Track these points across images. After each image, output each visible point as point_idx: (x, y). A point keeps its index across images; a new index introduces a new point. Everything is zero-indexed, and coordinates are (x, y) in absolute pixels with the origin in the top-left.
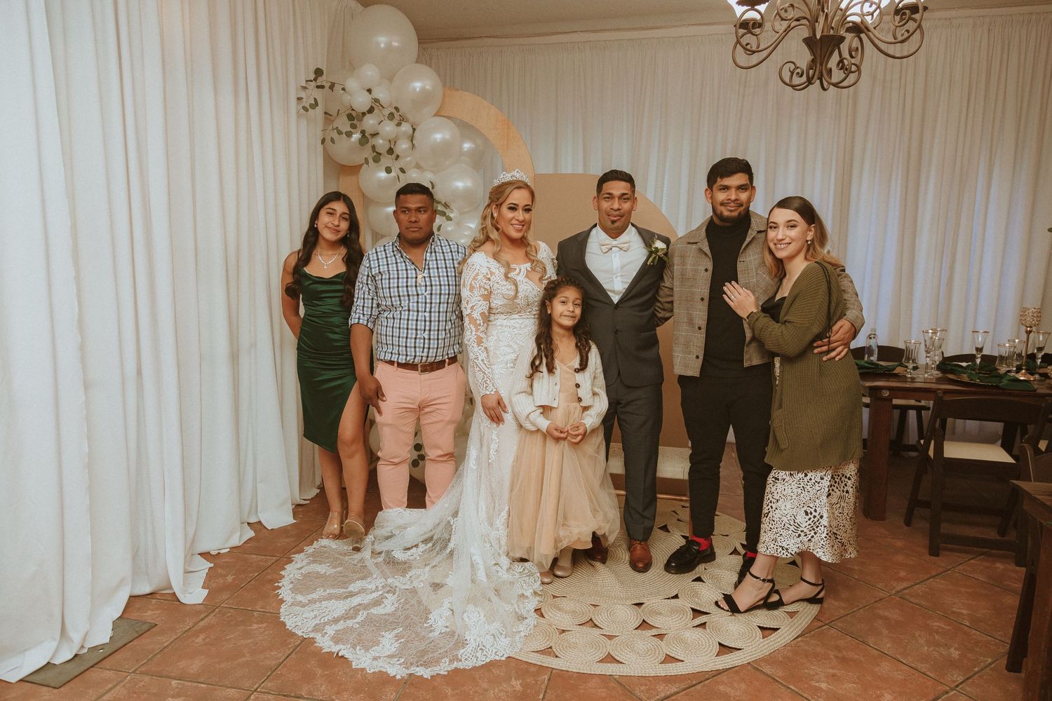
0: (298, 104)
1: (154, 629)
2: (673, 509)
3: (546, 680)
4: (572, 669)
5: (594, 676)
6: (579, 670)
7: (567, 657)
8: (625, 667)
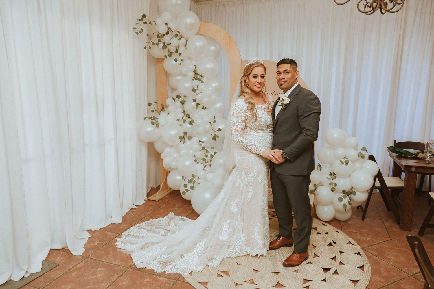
0: (133, 31)
1: (57, 267)
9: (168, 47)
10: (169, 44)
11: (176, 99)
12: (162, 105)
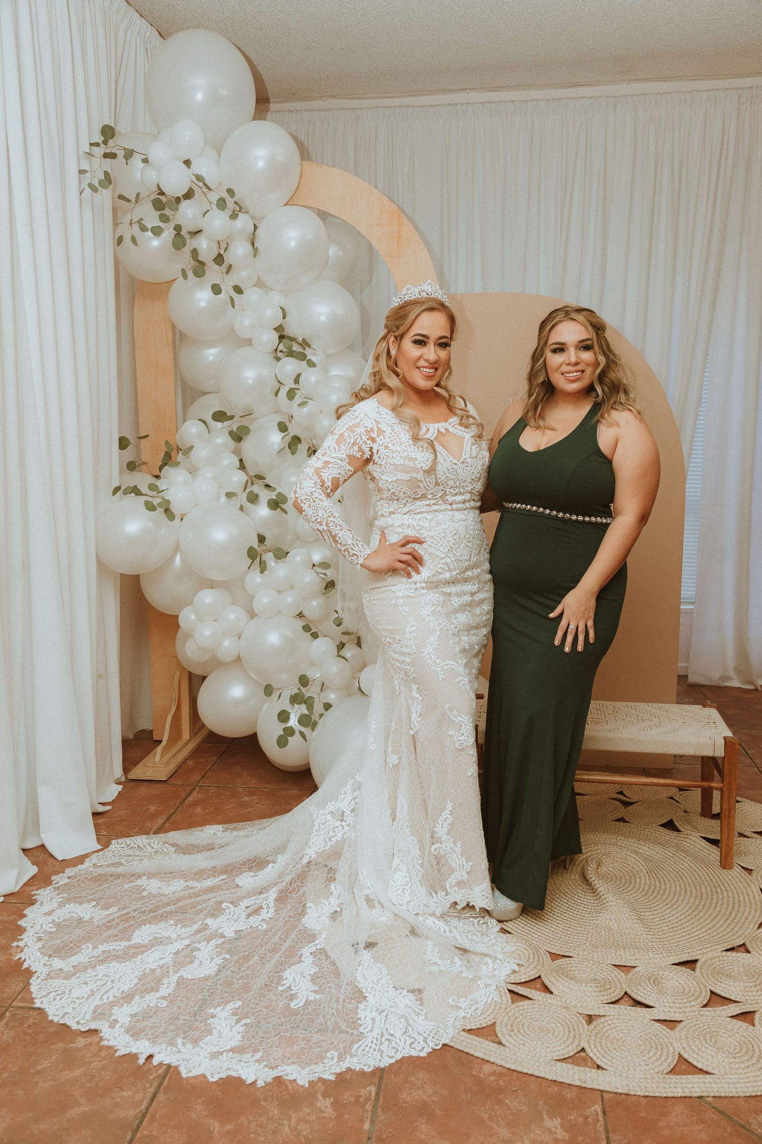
0: (80, 180)
2: (669, 795)
3: (600, 1113)
4: (634, 1090)
5: (673, 1100)
6: (647, 1091)
7: (617, 1068)
8: (718, 1081)
9: (192, 243)
10: (196, 233)
11: (212, 423)
12: (167, 443)
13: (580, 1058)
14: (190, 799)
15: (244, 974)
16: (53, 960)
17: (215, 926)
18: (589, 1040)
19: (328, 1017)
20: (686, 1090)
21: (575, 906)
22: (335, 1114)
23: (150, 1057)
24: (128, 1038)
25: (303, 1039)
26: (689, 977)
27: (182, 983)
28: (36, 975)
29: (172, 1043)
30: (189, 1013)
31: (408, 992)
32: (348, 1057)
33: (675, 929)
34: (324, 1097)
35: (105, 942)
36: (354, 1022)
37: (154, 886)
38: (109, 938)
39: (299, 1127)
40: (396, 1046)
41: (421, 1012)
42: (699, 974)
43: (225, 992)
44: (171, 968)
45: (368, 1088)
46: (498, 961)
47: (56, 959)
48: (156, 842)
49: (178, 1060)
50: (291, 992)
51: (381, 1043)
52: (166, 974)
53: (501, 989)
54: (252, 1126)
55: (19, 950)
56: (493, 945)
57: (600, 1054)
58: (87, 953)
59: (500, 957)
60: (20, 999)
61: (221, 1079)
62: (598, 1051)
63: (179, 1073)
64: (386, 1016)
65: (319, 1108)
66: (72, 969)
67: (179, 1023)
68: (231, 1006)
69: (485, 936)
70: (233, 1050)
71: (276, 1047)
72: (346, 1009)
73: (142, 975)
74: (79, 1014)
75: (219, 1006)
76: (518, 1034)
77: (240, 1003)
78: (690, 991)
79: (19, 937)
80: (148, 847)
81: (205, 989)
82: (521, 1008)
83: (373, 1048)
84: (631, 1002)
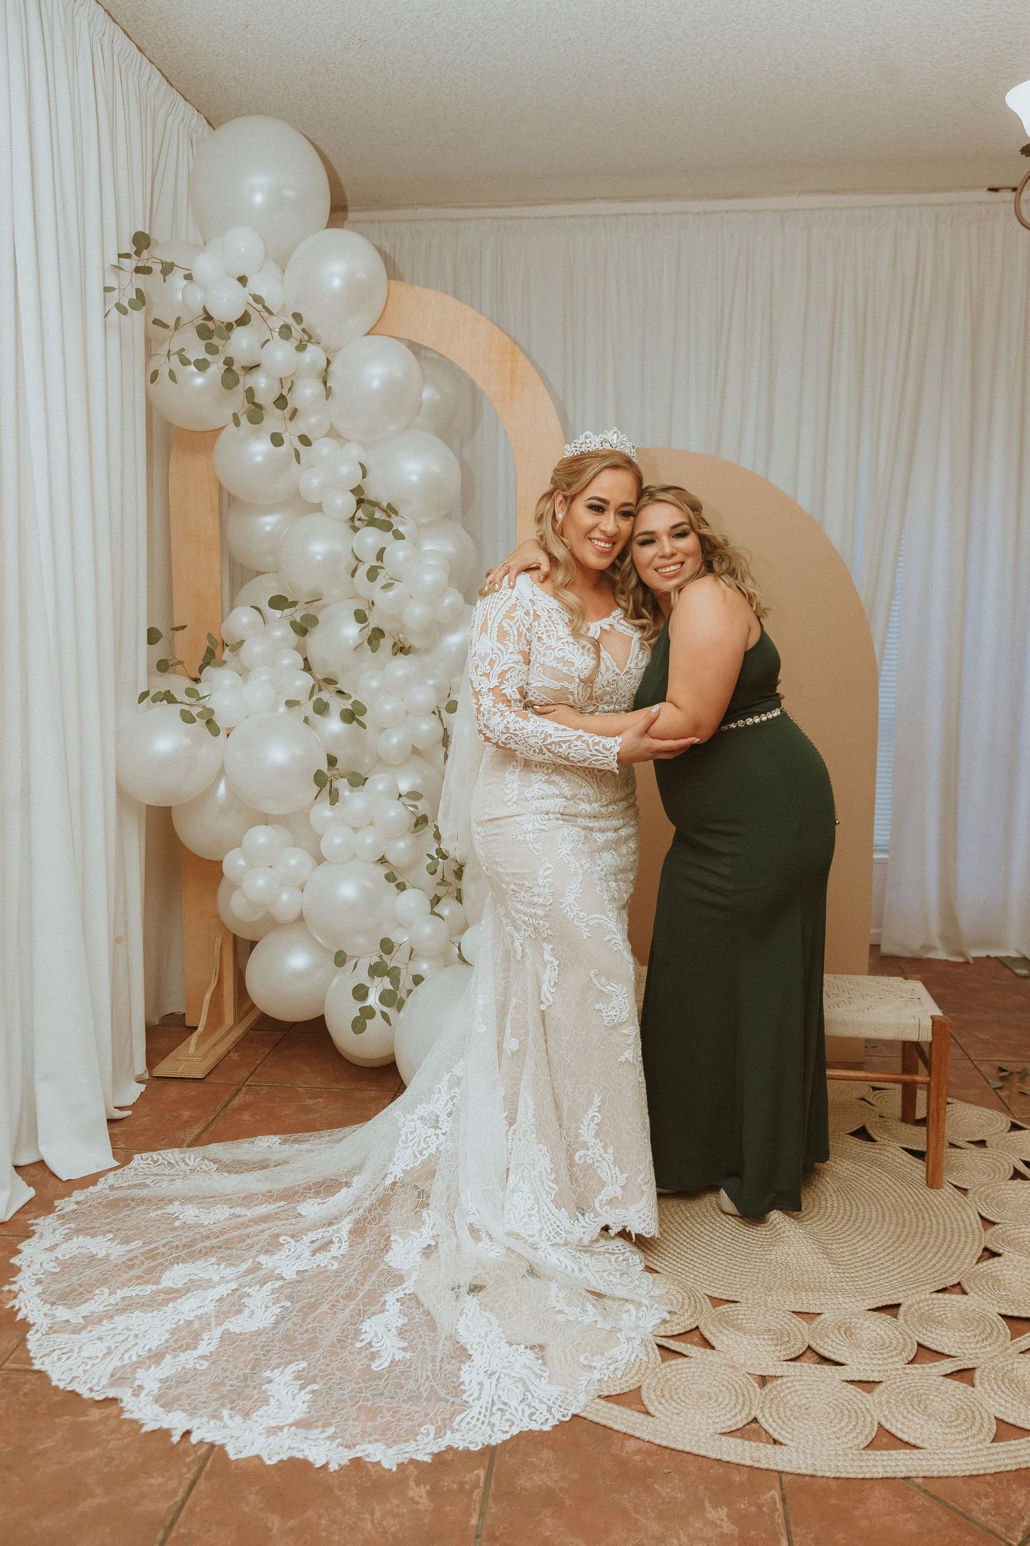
2: (860, 1095)
3: (778, 1501)
4: (821, 1470)
5: (872, 1482)
6: (838, 1471)
7: (800, 1443)
8: (929, 1457)
12: (207, 636)
13: (751, 1430)
14: (235, 1102)
15: (310, 1326)
16: (57, 1309)
17: (270, 1265)
18: (762, 1407)
19: (421, 1381)
20: (888, 1469)
21: (741, 1237)
22: (432, 1505)
23: (187, 1433)
24: (157, 1409)
25: (389, 1410)
26: (890, 1326)
27: (226, 1337)
28: (35, 1328)
29: (216, 1416)
30: (238, 1378)
31: (526, 1348)
32: (449, 1432)
33: (871, 1265)
34: (418, 1484)
35: (125, 1285)
36: (455, 1388)
37: (189, 1213)
38: (130, 1280)
39: (385, 1523)
40: (511, 1417)
41: (544, 1374)
42: (903, 1322)
43: (285, 1350)
44: (213, 1319)
45: (476, 1472)
46: (643, 1308)
47: (60, 1307)
48: (192, 1157)
49: (225, 1438)
50: (373, 1350)
51: (492, 1414)
52: (206, 1327)
53: (647, 1343)
54: (323, 1521)
55: (12, 1295)
56: (636, 1287)
57: (777, 1424)
58: (101, 1300)
59: (646, 1302)
60: (14, 1359)
61: (281, 1461)
62: (774, 1421)
63: (225, 1454)
64: (497, 1380)
65: (412, 1497)
66: (82, 1321)
67: (225, 1389)
68: (293, 1368)
69: (626, 1276)
70: (298, 1424)
71: (354, 1420)
72: (445, 1370)
73: (174, 1329)
74: (93, 1379)
75: (278, 1368)
76: (670, 1401)
77: (304, 1364)
78: (891, 1343)
79: (12, 1279)
80: (182, 1165)
81: (257, 1345)
82: (673, 1367)
83: (481, 1421)
84: (815, 1358)
